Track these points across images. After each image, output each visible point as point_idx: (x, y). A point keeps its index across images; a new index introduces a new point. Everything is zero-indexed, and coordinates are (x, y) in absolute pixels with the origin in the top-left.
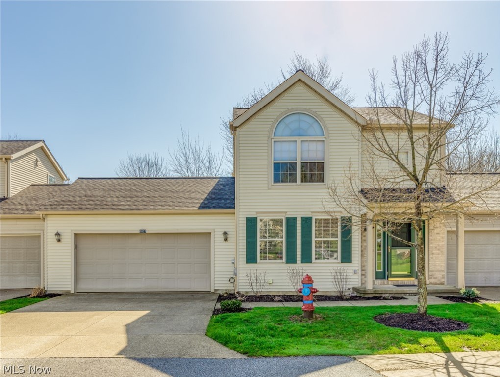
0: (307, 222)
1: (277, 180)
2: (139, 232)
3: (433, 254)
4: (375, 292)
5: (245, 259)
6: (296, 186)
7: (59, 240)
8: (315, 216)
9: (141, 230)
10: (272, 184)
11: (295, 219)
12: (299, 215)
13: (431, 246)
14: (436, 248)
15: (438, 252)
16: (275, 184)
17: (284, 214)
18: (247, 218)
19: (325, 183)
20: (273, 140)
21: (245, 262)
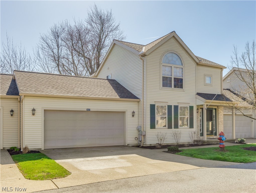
0: (176, 107)
1: (164, 85)
2: (86, 110)
3: (220, 124)
4: (208, 142)
5: (150, 127)
6: (172, 89)
7: (33, 114)
8: (180, 105)
9: (87, 109)
10: (162, 87)
11: (171, 106)
12: (173, 104)
13: (219, 120)
14: (220, 121)
15: (221, 123)
16: (163, 87)
17: (167, 103)
18: (150, 104)
19: (183, 89)
20: (162, 65)
21: (150, 128)
